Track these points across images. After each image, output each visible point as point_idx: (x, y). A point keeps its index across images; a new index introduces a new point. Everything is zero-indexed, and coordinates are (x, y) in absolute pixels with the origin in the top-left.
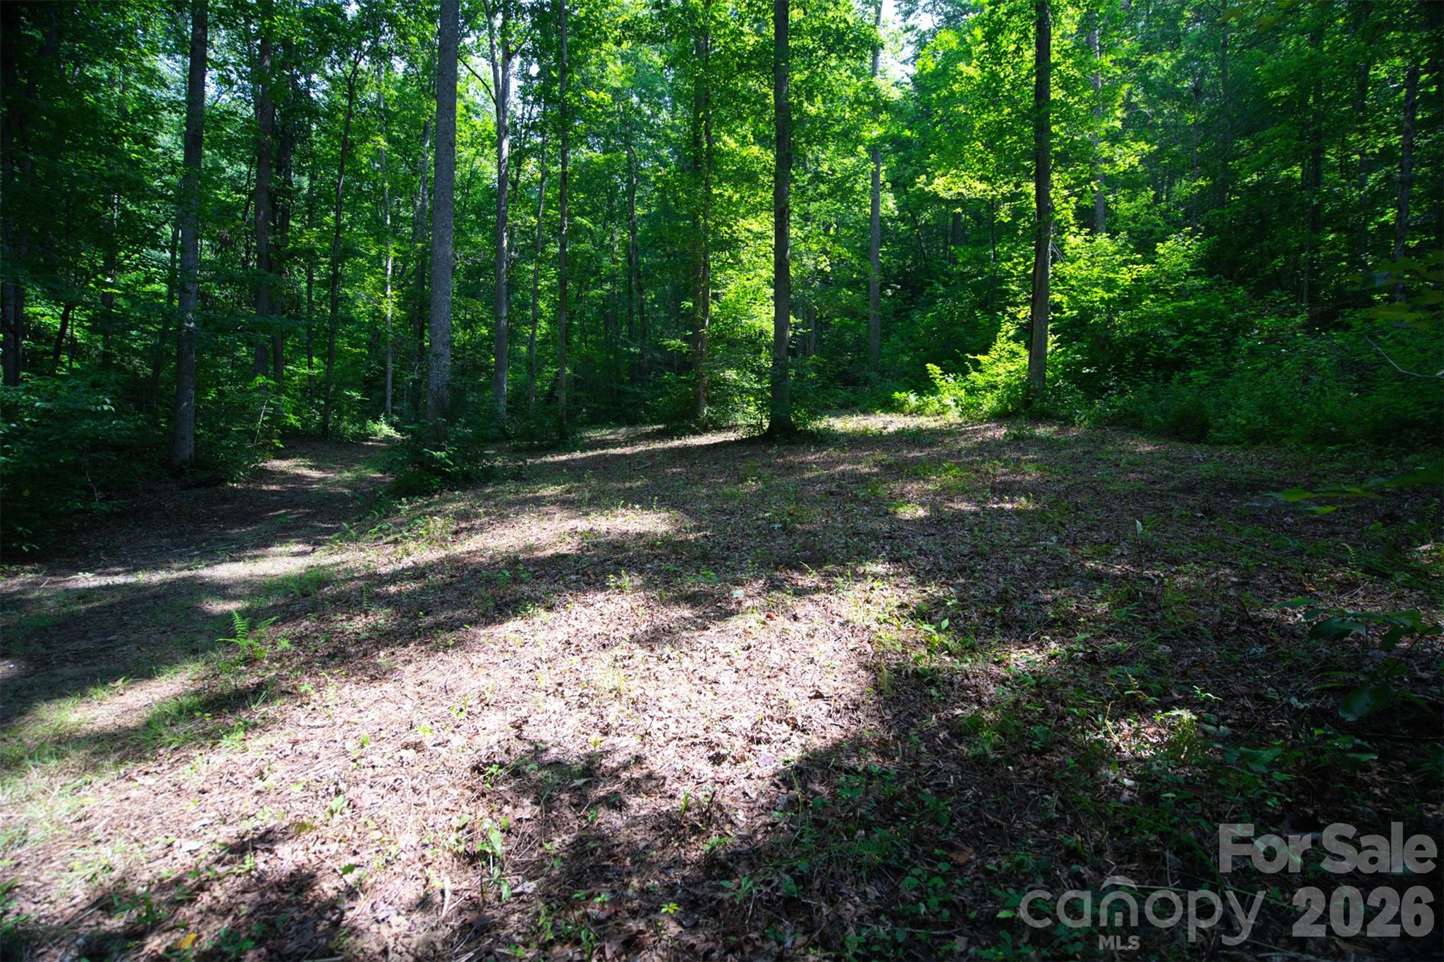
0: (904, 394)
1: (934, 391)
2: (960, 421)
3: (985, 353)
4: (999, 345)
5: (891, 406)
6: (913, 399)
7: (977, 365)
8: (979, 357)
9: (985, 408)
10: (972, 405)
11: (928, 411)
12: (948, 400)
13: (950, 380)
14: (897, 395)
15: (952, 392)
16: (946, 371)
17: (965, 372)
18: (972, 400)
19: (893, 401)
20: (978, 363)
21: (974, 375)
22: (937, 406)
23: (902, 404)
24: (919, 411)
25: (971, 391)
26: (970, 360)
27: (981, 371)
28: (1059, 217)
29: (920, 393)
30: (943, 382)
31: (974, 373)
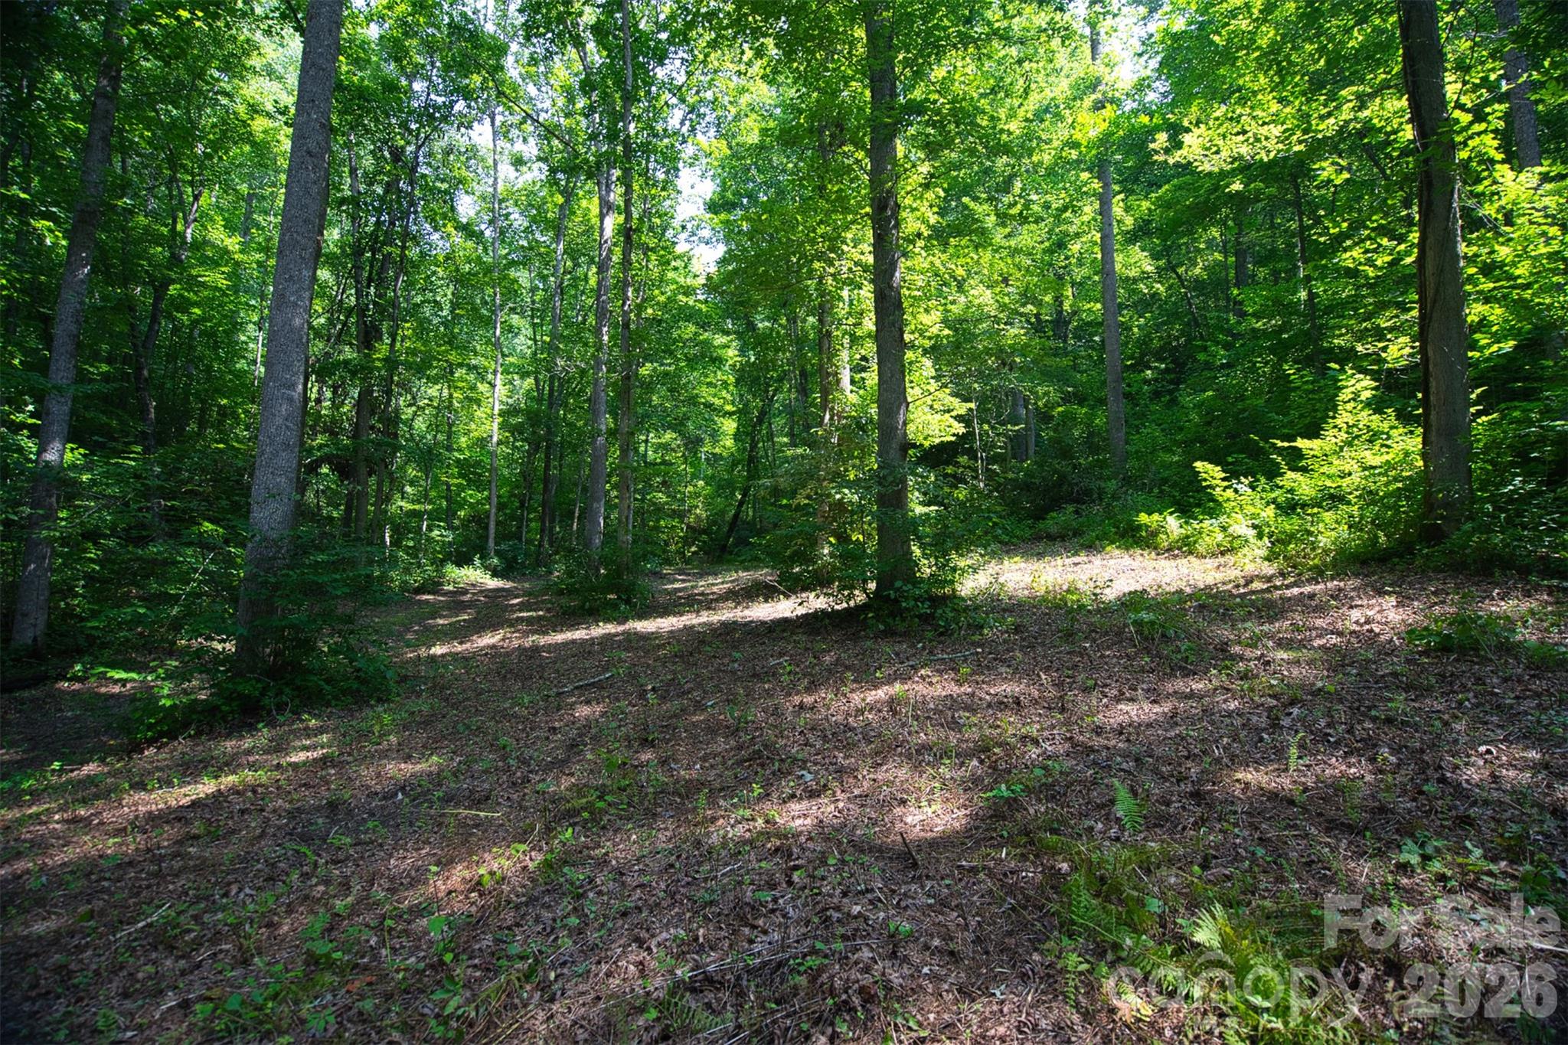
0: (1156, 517)
1: (1213, 508)
2: (1269, 569)
3: (1314, 432)
4: (1344, 418)
5: (1134, 538)
6: (1173, 525)
7: (1295, 459)
8: (1301, 443)
9: (1324, 541)
10: (1291, 537)
11: (1201, 548)
12: (1241, 527)
13: (1243, 488)
14: (1143, 518)
15: (1249, 510)
16: (1233, 474)
17: (1273, 473)
18: (1290, 525)
19: (1139, 527)
20: (1297, 454)
21: (1290, 478)
22: (1219, 537)
23: (1154, 534)
24: (1185, 547)
25: (1289, 508)
26: (1280, 451)
27: (1305, 470)
28: (1463, 155)
29: (1185, 511)
30: (1230, 493)
31: (1290, 475)
